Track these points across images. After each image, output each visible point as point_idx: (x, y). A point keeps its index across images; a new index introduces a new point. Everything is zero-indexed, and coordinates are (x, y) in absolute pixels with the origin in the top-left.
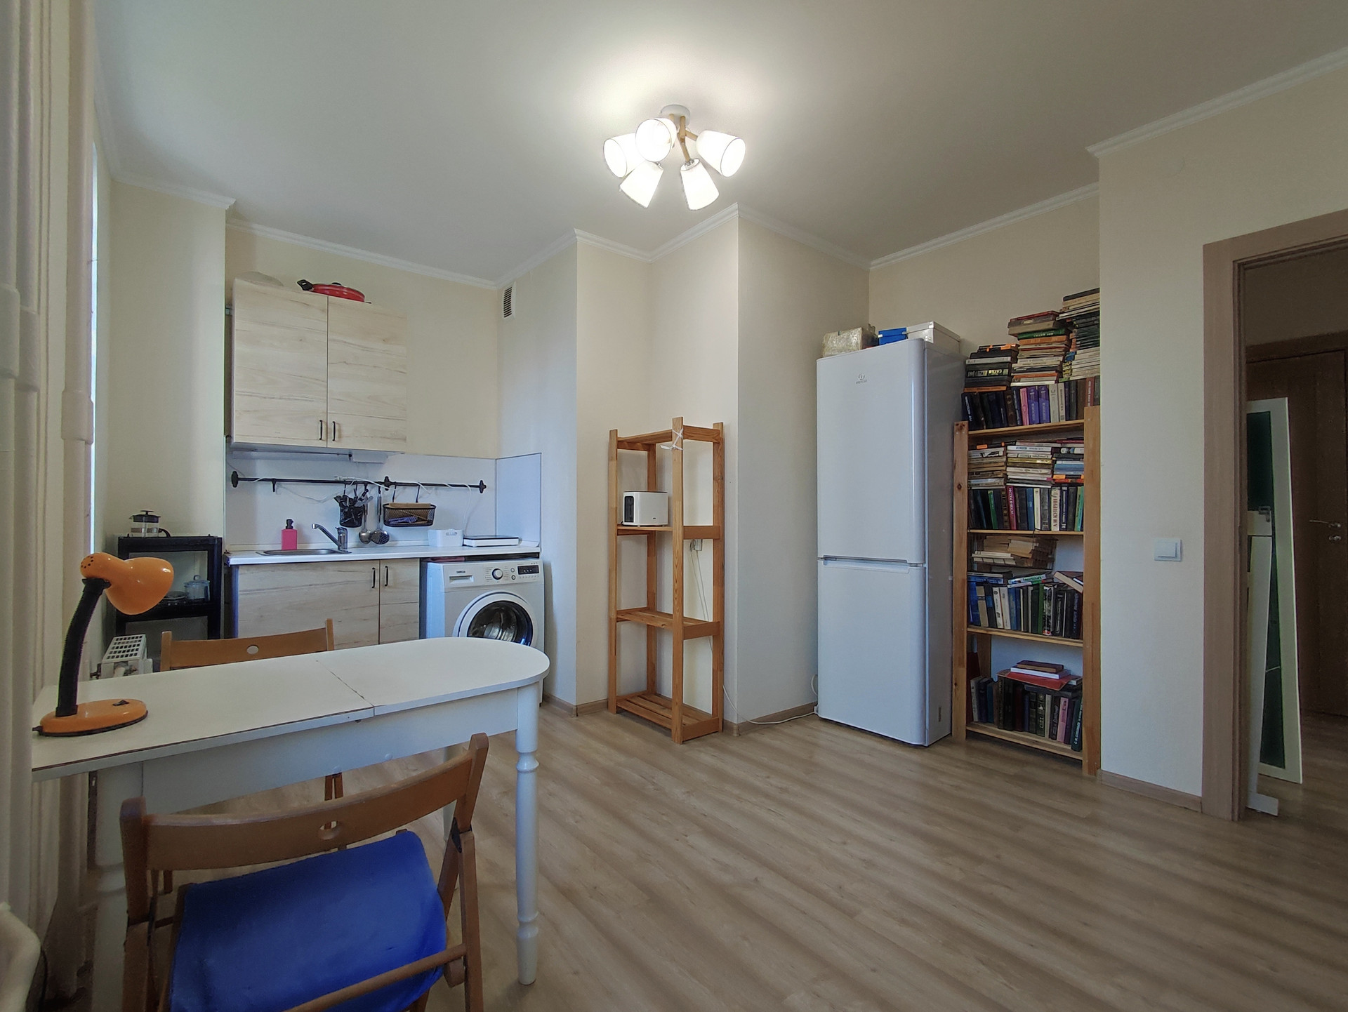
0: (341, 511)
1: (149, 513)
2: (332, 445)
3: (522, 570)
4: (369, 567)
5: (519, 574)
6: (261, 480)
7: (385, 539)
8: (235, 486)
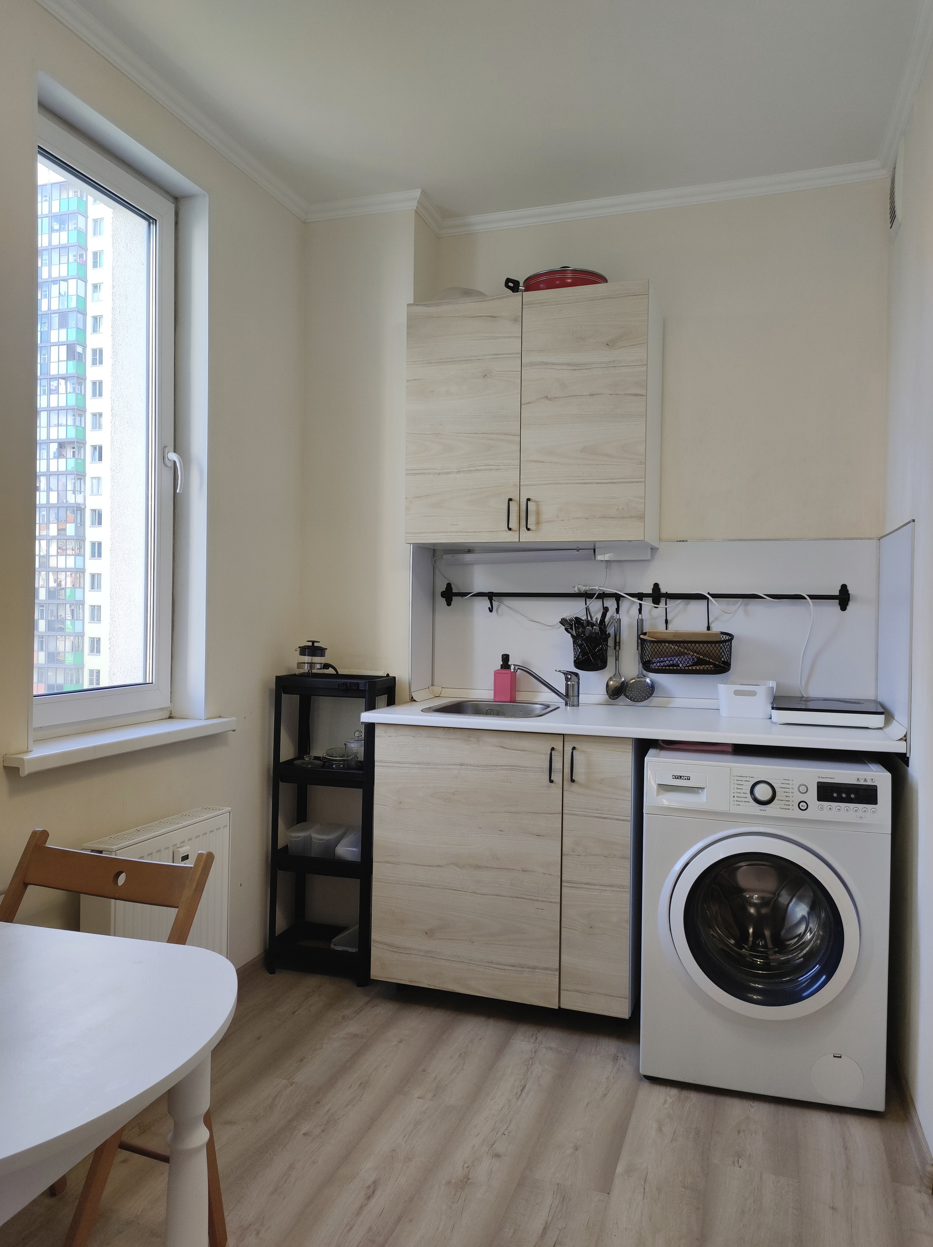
0: (574, 643)
1: (316, 644)
2: (527, 537)
3: (827, 791)
4: (544, 747)
5: (815, 799)
6: (475, 592)
7: (650, 691)
8: (449, 604)
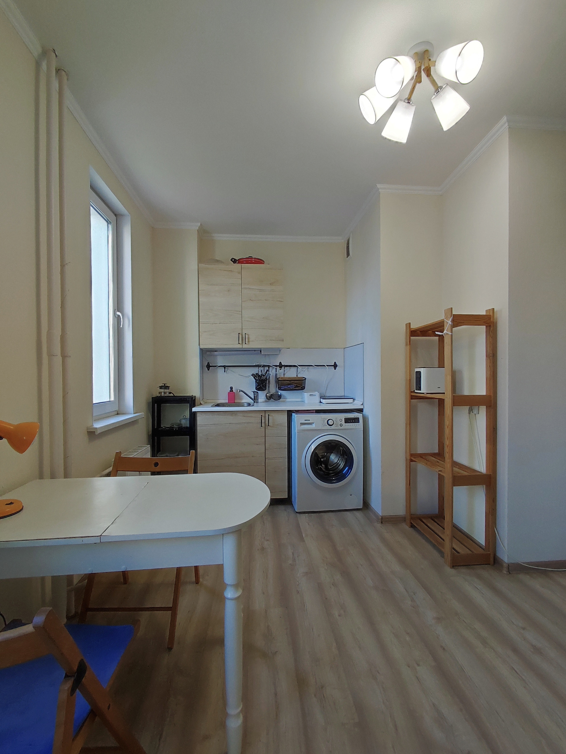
0: (256, 382)
1: (166, 385)
2: (245, 346)
3: (347, 421)
4: (259, 415)
5: (345, 423)
6: (219, 366)
7: (280, 397)
8: (208, 370)
